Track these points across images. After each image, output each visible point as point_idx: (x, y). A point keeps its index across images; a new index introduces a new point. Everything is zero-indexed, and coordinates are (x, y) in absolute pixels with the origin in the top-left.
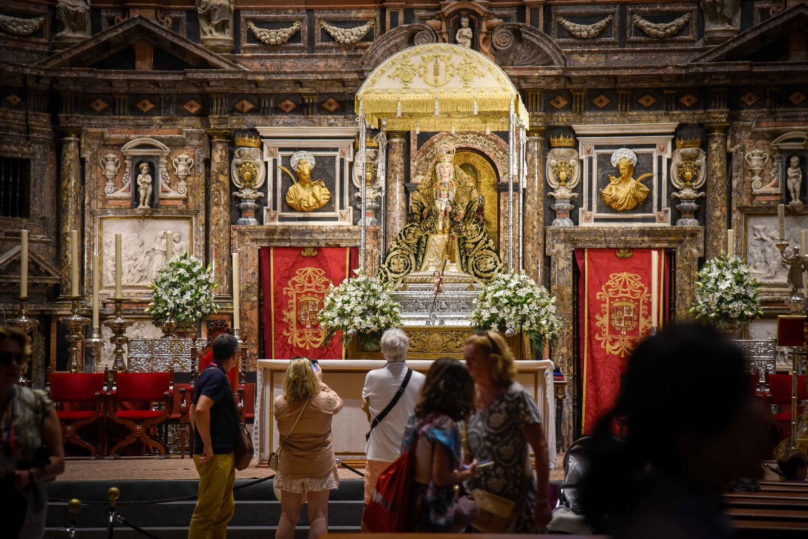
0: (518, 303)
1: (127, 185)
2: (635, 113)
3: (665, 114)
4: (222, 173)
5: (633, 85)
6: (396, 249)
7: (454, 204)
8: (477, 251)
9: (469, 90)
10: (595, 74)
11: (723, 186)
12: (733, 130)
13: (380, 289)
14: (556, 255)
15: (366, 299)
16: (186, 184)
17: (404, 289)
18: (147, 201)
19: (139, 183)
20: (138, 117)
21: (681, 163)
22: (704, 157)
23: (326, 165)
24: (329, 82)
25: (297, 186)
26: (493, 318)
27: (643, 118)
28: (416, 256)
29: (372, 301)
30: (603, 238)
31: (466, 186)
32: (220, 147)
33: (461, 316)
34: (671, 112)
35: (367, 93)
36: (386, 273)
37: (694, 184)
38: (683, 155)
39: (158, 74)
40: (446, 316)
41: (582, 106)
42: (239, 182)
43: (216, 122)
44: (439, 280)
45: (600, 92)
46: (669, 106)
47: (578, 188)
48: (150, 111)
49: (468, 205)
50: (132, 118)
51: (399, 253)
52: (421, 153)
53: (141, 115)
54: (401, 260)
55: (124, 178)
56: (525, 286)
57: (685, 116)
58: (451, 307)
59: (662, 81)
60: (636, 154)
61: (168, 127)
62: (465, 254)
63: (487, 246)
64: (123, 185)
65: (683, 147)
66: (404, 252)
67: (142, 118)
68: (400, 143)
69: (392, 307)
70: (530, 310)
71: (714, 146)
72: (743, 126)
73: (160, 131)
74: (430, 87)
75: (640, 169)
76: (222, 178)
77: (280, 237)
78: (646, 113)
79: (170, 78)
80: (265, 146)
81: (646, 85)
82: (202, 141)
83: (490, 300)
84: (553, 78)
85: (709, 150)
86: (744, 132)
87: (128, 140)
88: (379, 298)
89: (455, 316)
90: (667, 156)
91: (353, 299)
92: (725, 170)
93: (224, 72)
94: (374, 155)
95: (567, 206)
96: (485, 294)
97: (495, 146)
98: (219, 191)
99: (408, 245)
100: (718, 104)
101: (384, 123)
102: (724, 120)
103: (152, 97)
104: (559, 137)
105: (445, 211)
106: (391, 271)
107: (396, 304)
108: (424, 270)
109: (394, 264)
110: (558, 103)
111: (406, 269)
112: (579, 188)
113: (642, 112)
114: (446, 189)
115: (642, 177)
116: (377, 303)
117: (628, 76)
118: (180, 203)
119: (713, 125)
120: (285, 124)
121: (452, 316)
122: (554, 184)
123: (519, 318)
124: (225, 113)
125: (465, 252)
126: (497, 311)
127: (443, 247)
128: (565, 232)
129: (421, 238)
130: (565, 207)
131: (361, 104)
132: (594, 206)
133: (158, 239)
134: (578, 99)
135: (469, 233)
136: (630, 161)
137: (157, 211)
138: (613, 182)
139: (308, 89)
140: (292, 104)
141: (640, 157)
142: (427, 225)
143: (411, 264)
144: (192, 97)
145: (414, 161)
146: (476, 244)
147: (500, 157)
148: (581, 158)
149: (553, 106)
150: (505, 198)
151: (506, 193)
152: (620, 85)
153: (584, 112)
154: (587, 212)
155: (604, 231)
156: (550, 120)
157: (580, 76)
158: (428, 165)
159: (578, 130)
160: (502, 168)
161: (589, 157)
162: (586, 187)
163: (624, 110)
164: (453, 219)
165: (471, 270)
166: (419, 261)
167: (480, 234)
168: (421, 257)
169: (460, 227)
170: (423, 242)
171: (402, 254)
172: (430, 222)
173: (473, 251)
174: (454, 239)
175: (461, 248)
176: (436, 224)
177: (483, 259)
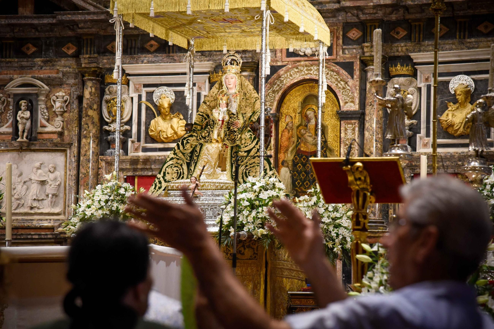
1: (10, 121)
2: (473, 40)
4: (91, 108)
5: (471, 12)
6: (172, 159)
7: (233, 114)
8: (249, 160)
16: (62, 119)
17: (167, 195)
18: (25, 134)
19: (18, 118)
20: (21, 60)
23: (184, 99)
25: (159, 119)
27: (481, 45)
28: (189, 165)
30: (441, 164)
32: (89, 84)
39: (35, 18)
41: (421, 36)
42: (108, 117)
43: (86, 61)
48: (34, 53)
50: (16, 60)
51: (174, 163)
52: (269, 86)
53: (24, 58)
54: (175, 169)
55: (8, 115)
58: (207, 213)
60: (474, 80)
61: (48, 68)
64: (7, 122)
66: (179, 161)
67: (25, 60)
73: (41, 72)
75: (477, 94)
76: (90, 113)
77: (142, 166)
78: (483, 39)
79: (45, 21)
80: (131, 83)
82: (77, 80)
84: (390, 9)
87: (11, 79)
93: (89, 14)
97: (337, 77)
98: (87, 124)
99: (183, 154)
101: (192, 42)
103: (35, 41)
104: (396, 66)
105: (223, 121)
106: (165, 181)
109: (168, 173)
110: (398, 33)
111: (179, 178)
112: (418, 115)
113: (480, 39)
118: (55, 137)
120: (148, 62)
123: (258, 221)
124: (94, 53)
127: (216, 156)
129: (196, 147)
131: (116, 5)
132: (432, 133)
133: (35, 170)
134: (417, 29)
135: (243, 142)
136: (467, 87)
137: (33, 144)
138: (450, 109)
140: (156, 44)
141: (479, 83)
142: (203, 135)
143: (183, 173)
144: (69, 39)
146: (249, 152)
147: (342, 87)
148: (419, 86)
149: (394, 37)
150: (346, 126)
151: (347, 121)
152: (458, 12)
153: (423, 41)
154: (425, 138)
155: (441, 156)
156: (390, 51)
157: (416, 4)
158: (275, 97)
159: (416, 58)
160: (343, 98)
161: (427, 85)
162: (424, 114)
163: (462, 38)
164: (230, 128)
165: (241, 177)
166: (191, 170)
167: (252, 142)
168: (193, 166)
169: (236, 135)
170: (196, 151)
171: (177, 163)
172: (206, 132)
173: (245, 159)
174: (228, 147)
175: (233, 156)
176: (211, 133)
177: (254, 166)
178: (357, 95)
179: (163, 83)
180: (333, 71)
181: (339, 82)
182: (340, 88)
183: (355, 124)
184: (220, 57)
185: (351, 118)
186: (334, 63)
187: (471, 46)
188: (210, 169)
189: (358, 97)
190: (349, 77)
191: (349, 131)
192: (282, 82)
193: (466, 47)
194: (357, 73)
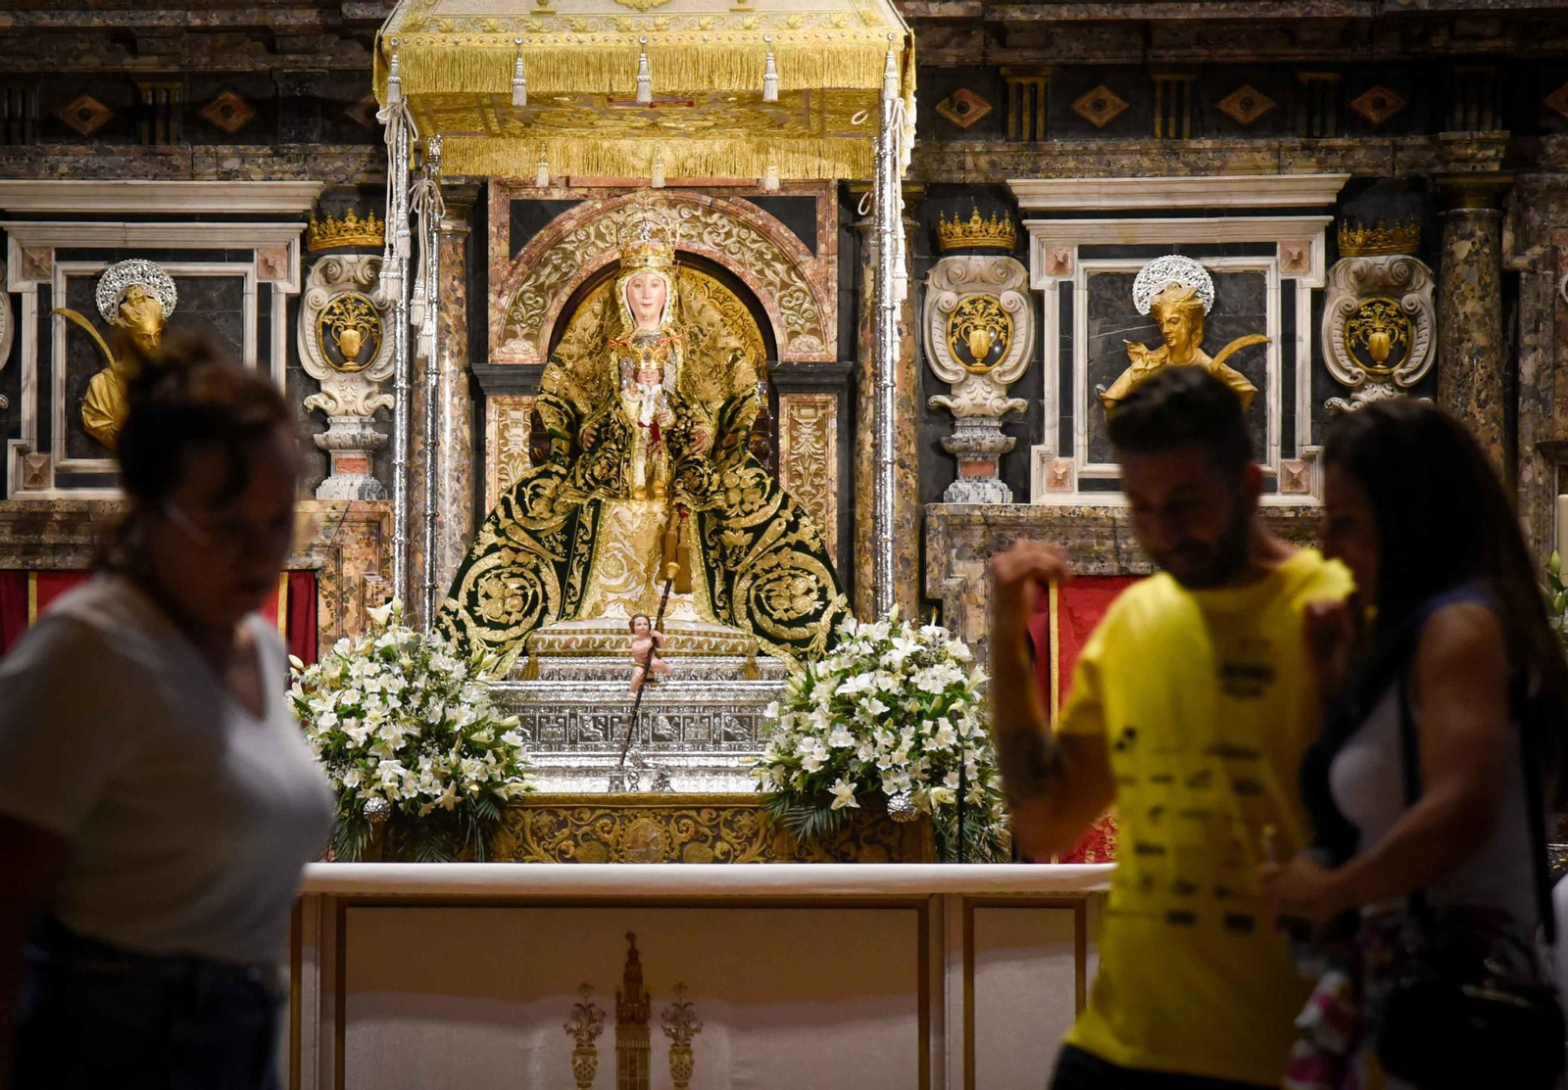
0: (921, 715)
2: (1208, 143)
3: (1304, 147)
5: (1201, 53)
6: (493, 549)
7: (680, 403)
8: (761, 557)
9: (748, 21)
10: (1083, 16)
11: (1491, 377)
12: (1520, 198)
13: (459, 670)
14: (957, 597)
15: (415, 702)
17: (530, 672)
21: (1356, 303)
22: (1430, 287)
23: (211, 305)
24: (222, 39)
26: (838, 763)
27: (1234, 160)
28: (563, 571)
29: (436, 710)
30: (1110, 543)
31: (714, 348)
33: (722, 762)
34: (1323, 142)
35: (414, 27)
36: (461, 626)
37: (1397, 370)
38: (1361, 278)
40: (673, 762)
44: (648, 643)
45: (1093, 76)
46: (1317, 120)
47: (1029, 383)
49: (723, 410)
51: (506, 562)
52: (522, 268)
54: (513, 585)
56: (940, 662)
57: (1366, 155)
58: (691, 730)
59: (1293, 41)
60: (1212, 273)
62: (722, 566)
63: (793, 538)
65: (1364, 251)
66: (521, 558)
68: (455, 233)
69: (500, 730)
70: (960, 738)
71: (1463, 249)
72: (1554, 188)
74: (623, 10)
75: (1227, 321)
77: (60, 539)
78: (1242, 143)
80: (11, 244)
81: (1242, 54)
83: (825, 706)
84: (948, 30)
85: (1445, 261)
86: (1553, 207)
88: (456, 700)
89: (703, 762)
90: (1310, 280)
91: (372, 705)
92: (1497, 325)
94: (368, 272)
95: (993, 438)
96: (809, 687)
97: (762, 246)
99: (534, 535)
100: (1473, 116)
101: (435, 149)
102: (1495, 167)
104: (966, 218)
105: (654, 427)
106: (479, 621)
107: (512, 719)
108: (590, 616)
109: (487, 596)
110: (962, 109)
111: (529, 613)
112: (1032, 383)
113: (1230, 142)
114: (657, 353)
115: (1235, 346)
116: (451, 714)
117: (1188, 24)
119: (1461, 180)
120: (76, 173)
121: (693, 763)
122: (950, 368)
123: (923, 763)
125: (723, 557)
126: (851, 742)
127: (649, 543)
128: (988, 524)
129: (577, 510)
130: (987, 443)
131: (395, 65)
132: (1080, 440)
134: (1026, 98)
135: (735, 497)
136: (1194, 297)
138: (1138, 364)
139: (155, 58)
140: (100, 107)
141: (1227, 284)
142: (597, 470)
143: (546, 598)
145: (500, 294)
146: (758, 531)
147: (777, 281)
148: (1035, 285)
149: (948, 121)
150: (795, 413)
151: (797, 397)
152: (1161, 52)
153: (1045, 139)
154: (1058, 459)
155: (1114, 519)
156: (935, 166)
157: (1036, 21)
158: (544, 307)
159: (1026, 195)
160: (783, 318)
161: (1062, 284)
162: (1053, 378)
163: (1172, 133)
164: (680, 450)
165: (744, 615)
166: (571, 586)
167: (768, 500)
168: (578, 575)
169: (702, 476)
170: (582, 526)
171: (514, 563)
172: (604, 462)
173: (746, 554)
174: (687, 516)
175: (710, 544)
176: (624, 465)
177: (780, 578)
178: (829, 308)
179: (131, 245)
180: (747, 225)
181: (768, 264)
182: (771, 283)
183: (823, 408)
184: (339, 164)
185: (816, 388)
186: (748, 198)
187: (1201, 164)
188: (634, 584)
189: (836, 315)
190: (802, 246)
191: (806, 431)
192: (568, 256)
193: (1186, 164)
194: (829, 235)
